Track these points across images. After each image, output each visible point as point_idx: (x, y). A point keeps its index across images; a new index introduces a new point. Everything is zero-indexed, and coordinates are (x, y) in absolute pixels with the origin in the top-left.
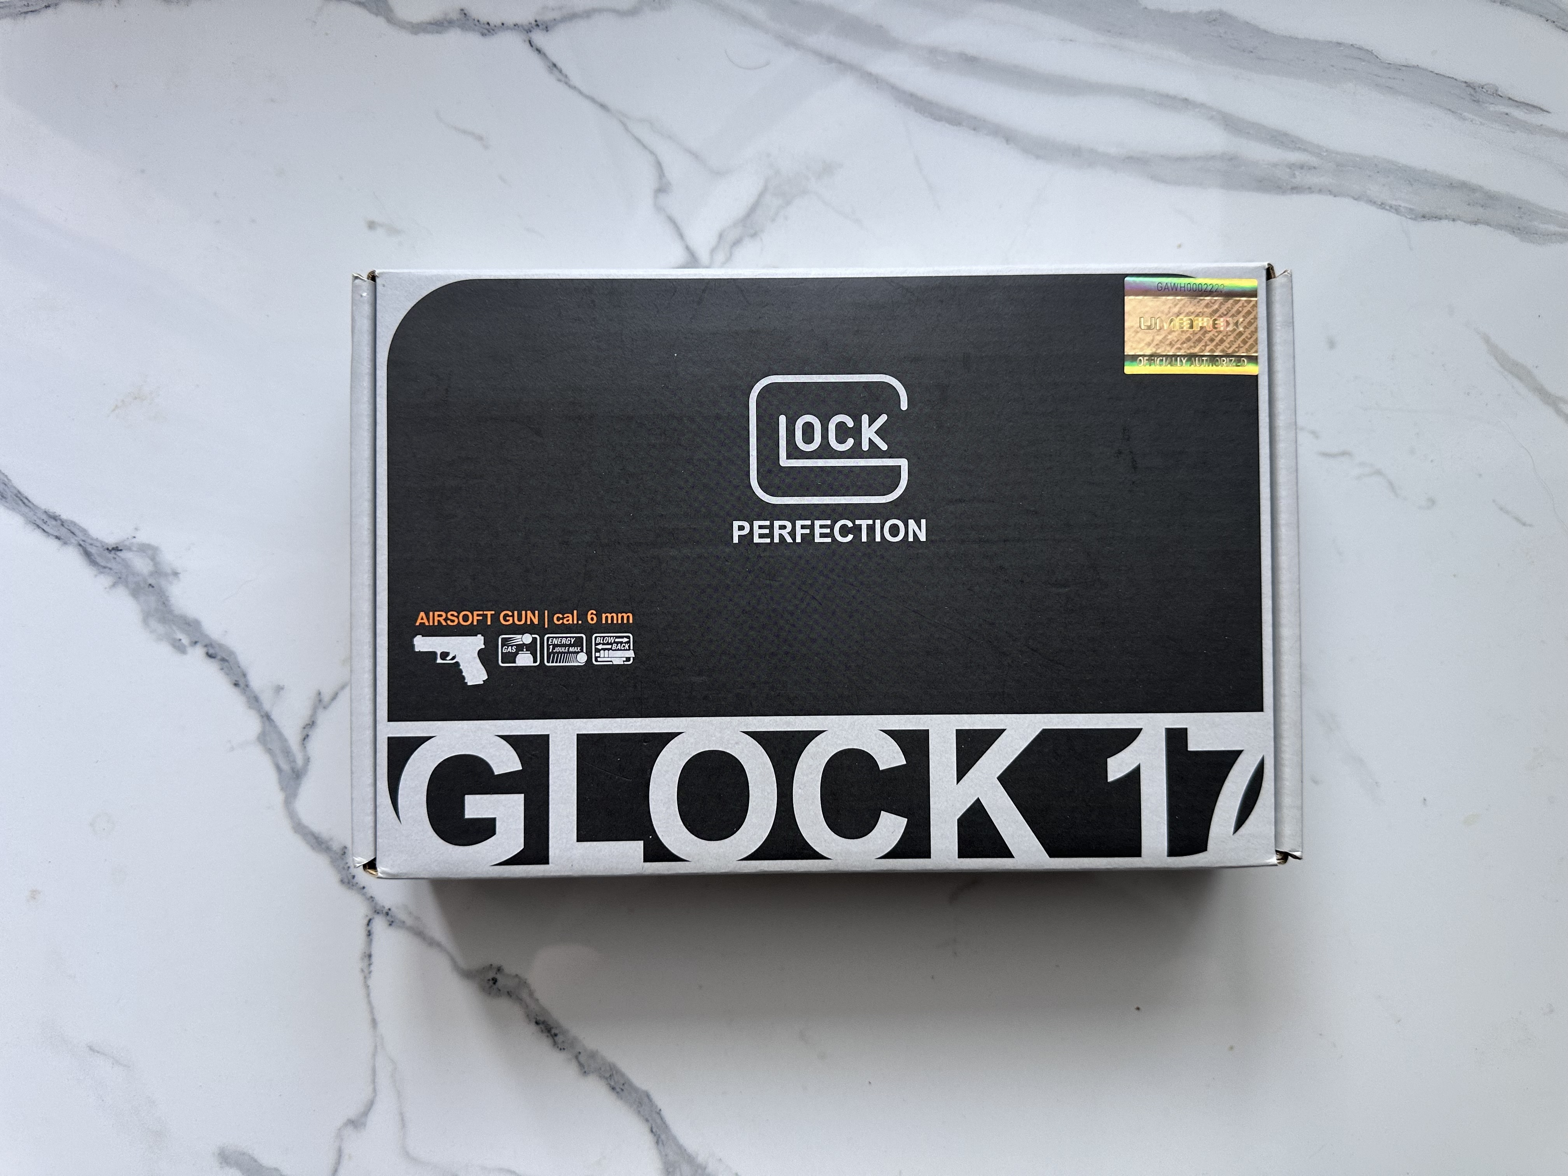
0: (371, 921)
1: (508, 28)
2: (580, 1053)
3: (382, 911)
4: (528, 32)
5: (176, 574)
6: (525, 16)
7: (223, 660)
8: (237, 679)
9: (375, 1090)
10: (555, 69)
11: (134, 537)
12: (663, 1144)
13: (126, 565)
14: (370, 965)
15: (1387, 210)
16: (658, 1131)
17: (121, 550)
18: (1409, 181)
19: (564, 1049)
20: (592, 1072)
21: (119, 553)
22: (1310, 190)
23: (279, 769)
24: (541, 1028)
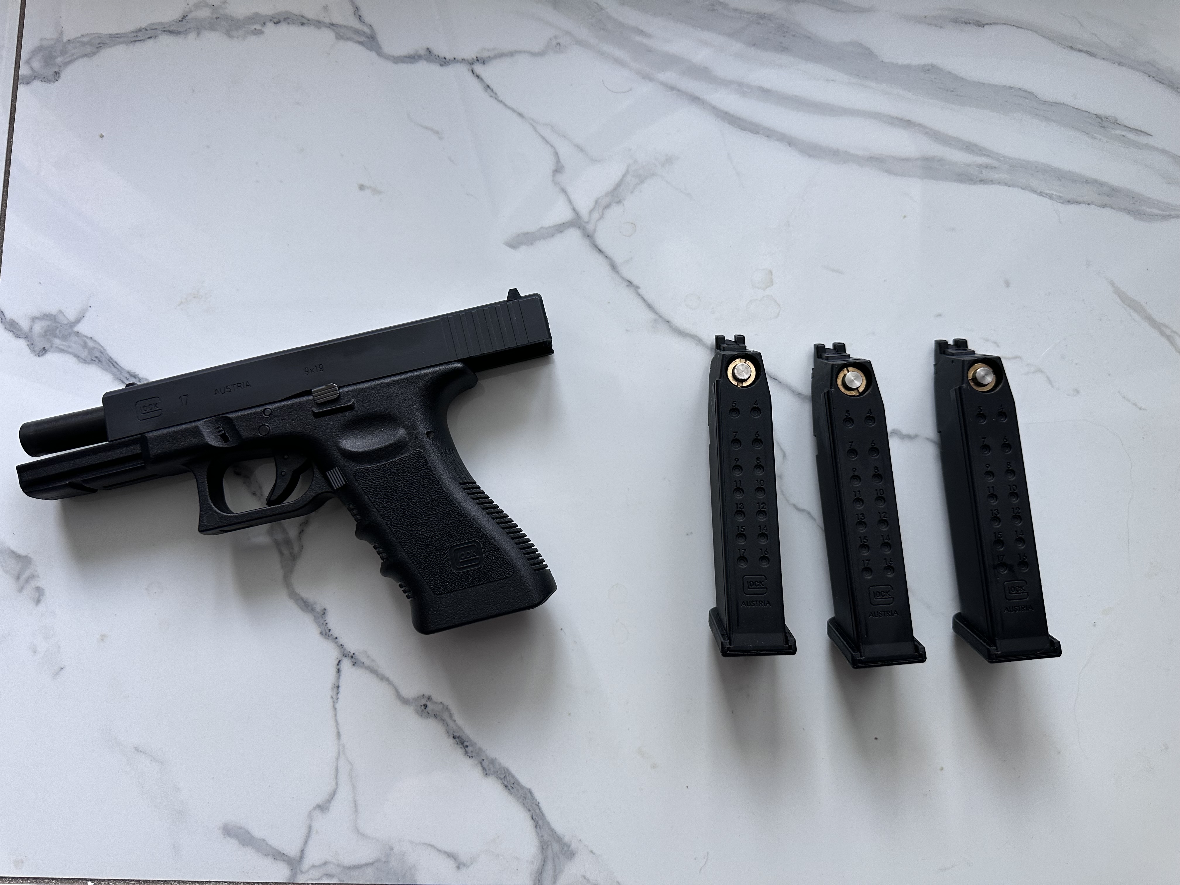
0: (340, 662)
1: (458, 61)
2: (483, 760)
3: (349, 655)
4: (471, 64)
6: (469, 53)
7: (247, 477)
8: (255, 490)
9: (337, 784)
10: (488, 89)
12: (540, 828)
14: (338, 693)
15: (1044, 196)
16: (536, 818)
18: (1058, 178)
19: (472, 757)
20: (492, 774)
22: (992, 182)
23: (281, 553)
24: (457, 741)
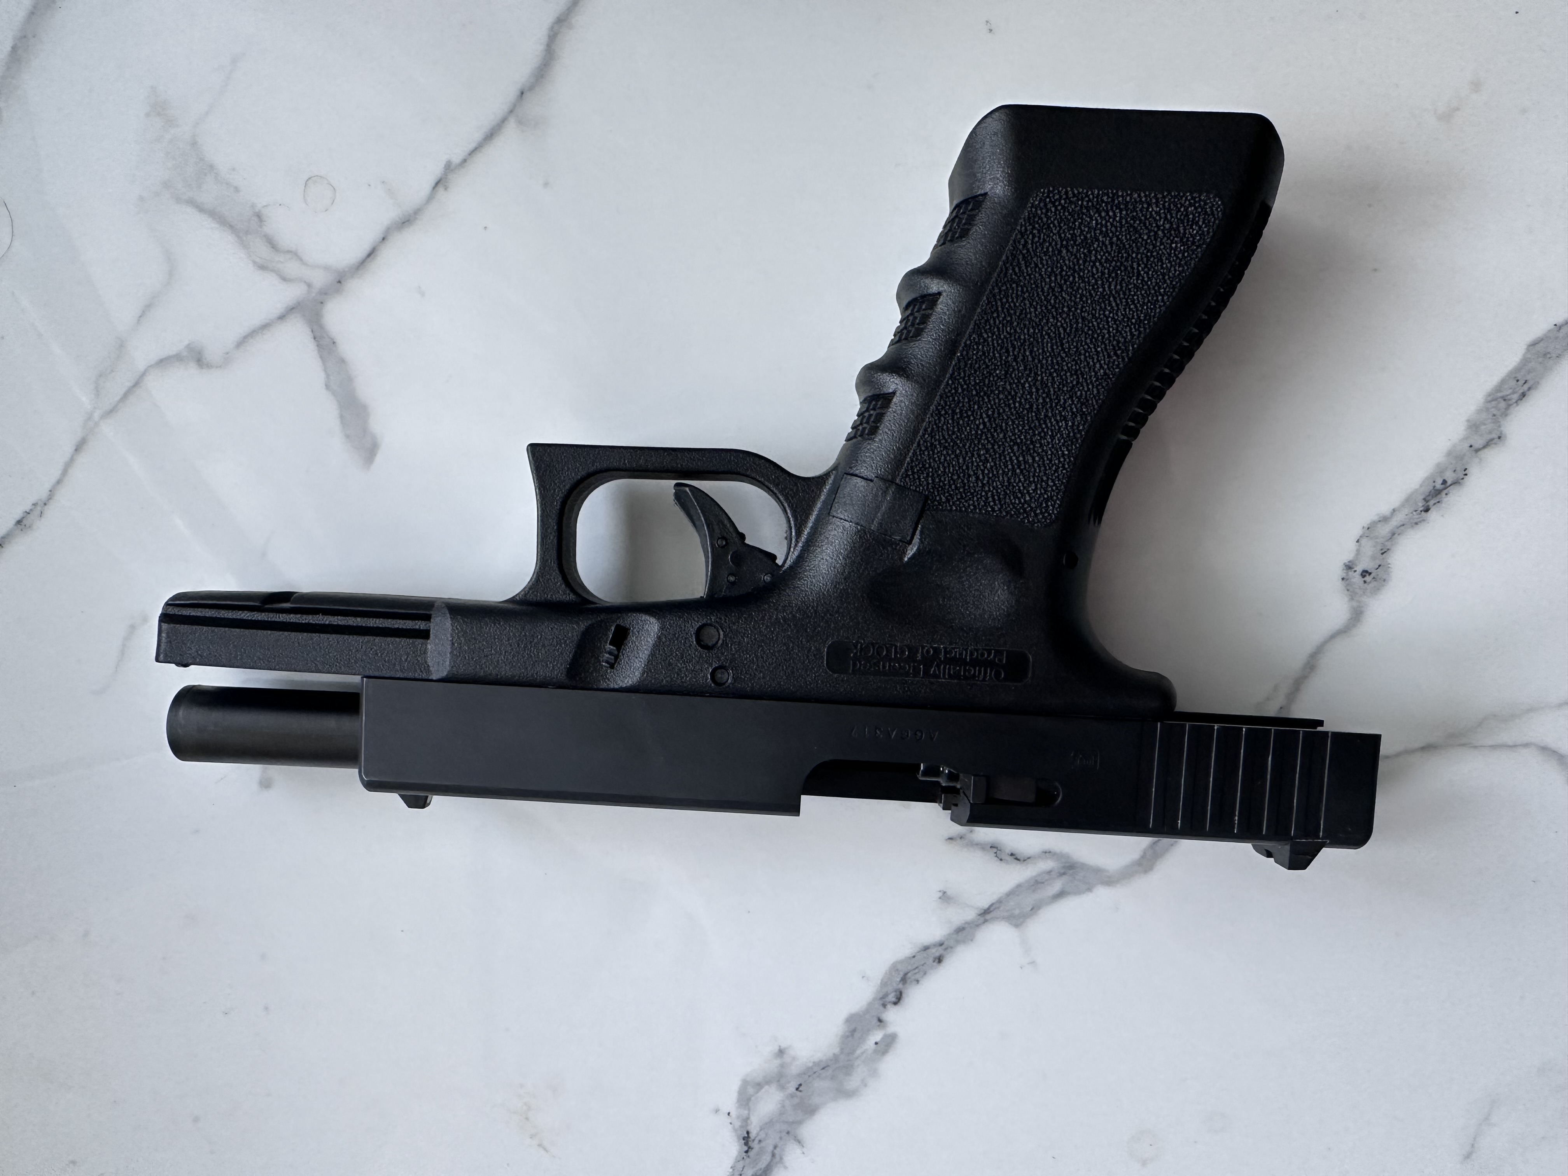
2: (1471, 446)
5: (781, 1052)
7: (904, 980)
8: (931, 960)
10: (25, 522)
11: (729, 1114)
13: (770, 1123)
17: (748, 1133)
19: (1466, 470)
20: (1500, 426)
21: (752, 1135)
23: (1061, 895)
24: (1435, 504)
